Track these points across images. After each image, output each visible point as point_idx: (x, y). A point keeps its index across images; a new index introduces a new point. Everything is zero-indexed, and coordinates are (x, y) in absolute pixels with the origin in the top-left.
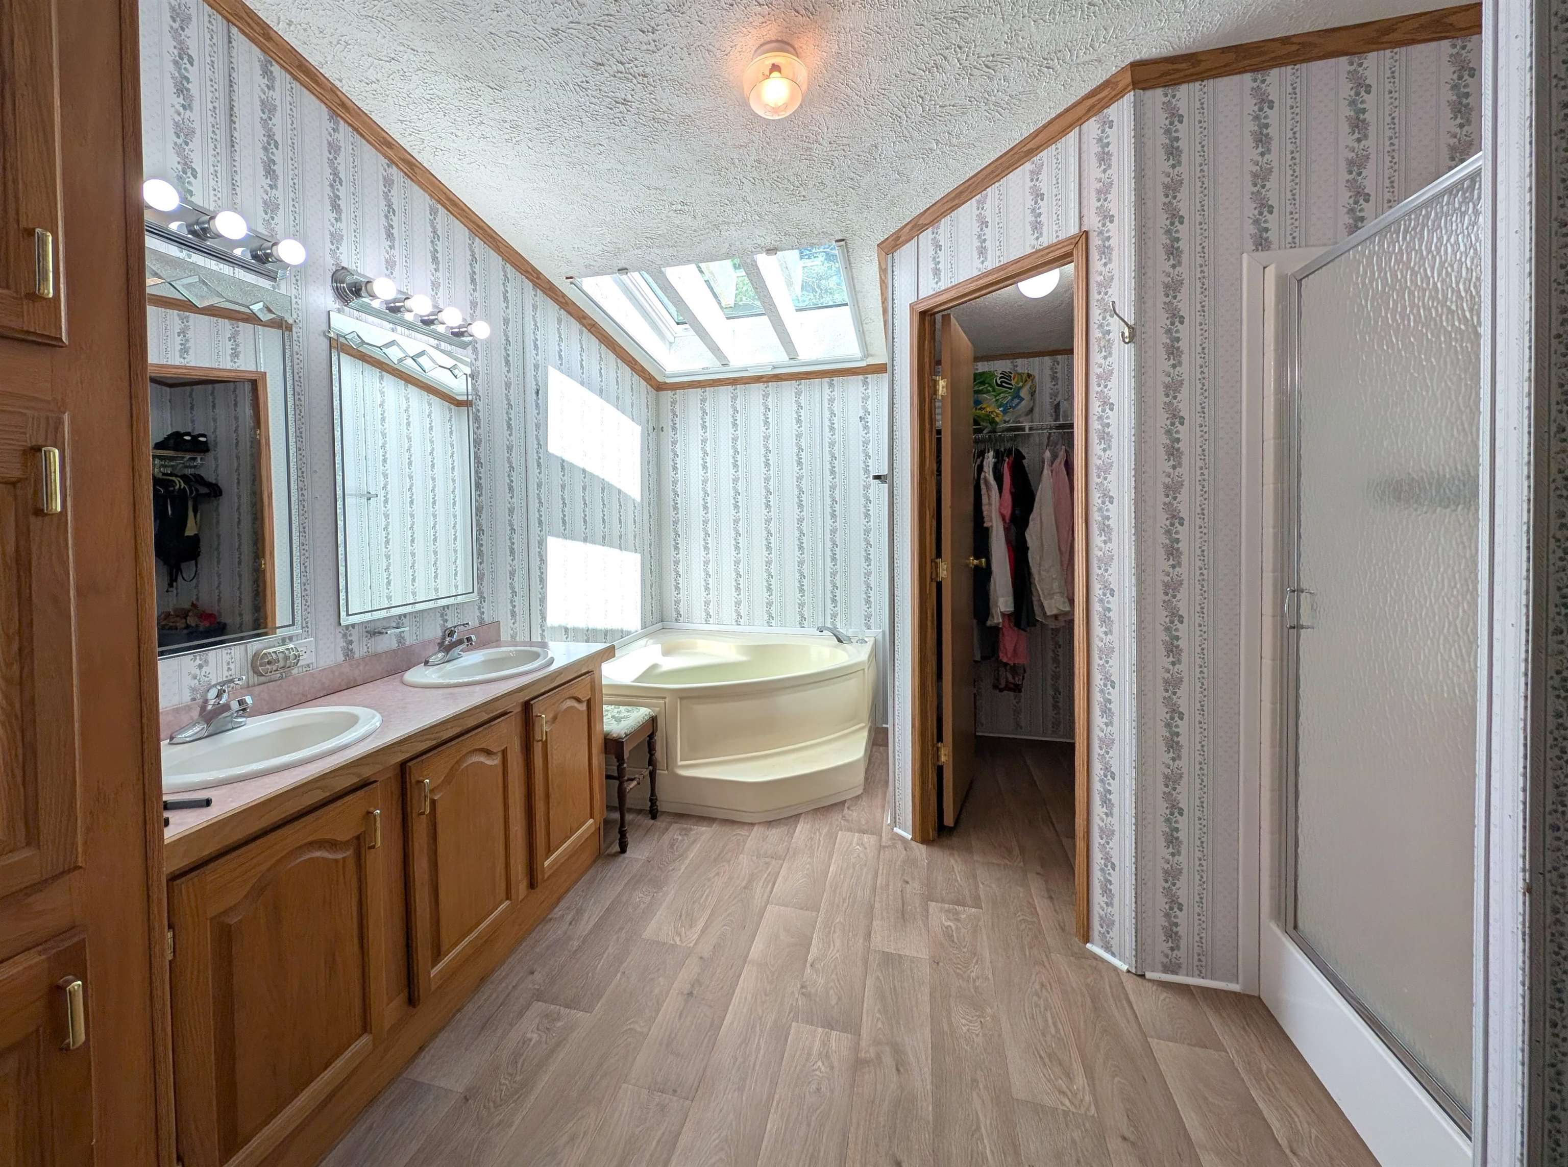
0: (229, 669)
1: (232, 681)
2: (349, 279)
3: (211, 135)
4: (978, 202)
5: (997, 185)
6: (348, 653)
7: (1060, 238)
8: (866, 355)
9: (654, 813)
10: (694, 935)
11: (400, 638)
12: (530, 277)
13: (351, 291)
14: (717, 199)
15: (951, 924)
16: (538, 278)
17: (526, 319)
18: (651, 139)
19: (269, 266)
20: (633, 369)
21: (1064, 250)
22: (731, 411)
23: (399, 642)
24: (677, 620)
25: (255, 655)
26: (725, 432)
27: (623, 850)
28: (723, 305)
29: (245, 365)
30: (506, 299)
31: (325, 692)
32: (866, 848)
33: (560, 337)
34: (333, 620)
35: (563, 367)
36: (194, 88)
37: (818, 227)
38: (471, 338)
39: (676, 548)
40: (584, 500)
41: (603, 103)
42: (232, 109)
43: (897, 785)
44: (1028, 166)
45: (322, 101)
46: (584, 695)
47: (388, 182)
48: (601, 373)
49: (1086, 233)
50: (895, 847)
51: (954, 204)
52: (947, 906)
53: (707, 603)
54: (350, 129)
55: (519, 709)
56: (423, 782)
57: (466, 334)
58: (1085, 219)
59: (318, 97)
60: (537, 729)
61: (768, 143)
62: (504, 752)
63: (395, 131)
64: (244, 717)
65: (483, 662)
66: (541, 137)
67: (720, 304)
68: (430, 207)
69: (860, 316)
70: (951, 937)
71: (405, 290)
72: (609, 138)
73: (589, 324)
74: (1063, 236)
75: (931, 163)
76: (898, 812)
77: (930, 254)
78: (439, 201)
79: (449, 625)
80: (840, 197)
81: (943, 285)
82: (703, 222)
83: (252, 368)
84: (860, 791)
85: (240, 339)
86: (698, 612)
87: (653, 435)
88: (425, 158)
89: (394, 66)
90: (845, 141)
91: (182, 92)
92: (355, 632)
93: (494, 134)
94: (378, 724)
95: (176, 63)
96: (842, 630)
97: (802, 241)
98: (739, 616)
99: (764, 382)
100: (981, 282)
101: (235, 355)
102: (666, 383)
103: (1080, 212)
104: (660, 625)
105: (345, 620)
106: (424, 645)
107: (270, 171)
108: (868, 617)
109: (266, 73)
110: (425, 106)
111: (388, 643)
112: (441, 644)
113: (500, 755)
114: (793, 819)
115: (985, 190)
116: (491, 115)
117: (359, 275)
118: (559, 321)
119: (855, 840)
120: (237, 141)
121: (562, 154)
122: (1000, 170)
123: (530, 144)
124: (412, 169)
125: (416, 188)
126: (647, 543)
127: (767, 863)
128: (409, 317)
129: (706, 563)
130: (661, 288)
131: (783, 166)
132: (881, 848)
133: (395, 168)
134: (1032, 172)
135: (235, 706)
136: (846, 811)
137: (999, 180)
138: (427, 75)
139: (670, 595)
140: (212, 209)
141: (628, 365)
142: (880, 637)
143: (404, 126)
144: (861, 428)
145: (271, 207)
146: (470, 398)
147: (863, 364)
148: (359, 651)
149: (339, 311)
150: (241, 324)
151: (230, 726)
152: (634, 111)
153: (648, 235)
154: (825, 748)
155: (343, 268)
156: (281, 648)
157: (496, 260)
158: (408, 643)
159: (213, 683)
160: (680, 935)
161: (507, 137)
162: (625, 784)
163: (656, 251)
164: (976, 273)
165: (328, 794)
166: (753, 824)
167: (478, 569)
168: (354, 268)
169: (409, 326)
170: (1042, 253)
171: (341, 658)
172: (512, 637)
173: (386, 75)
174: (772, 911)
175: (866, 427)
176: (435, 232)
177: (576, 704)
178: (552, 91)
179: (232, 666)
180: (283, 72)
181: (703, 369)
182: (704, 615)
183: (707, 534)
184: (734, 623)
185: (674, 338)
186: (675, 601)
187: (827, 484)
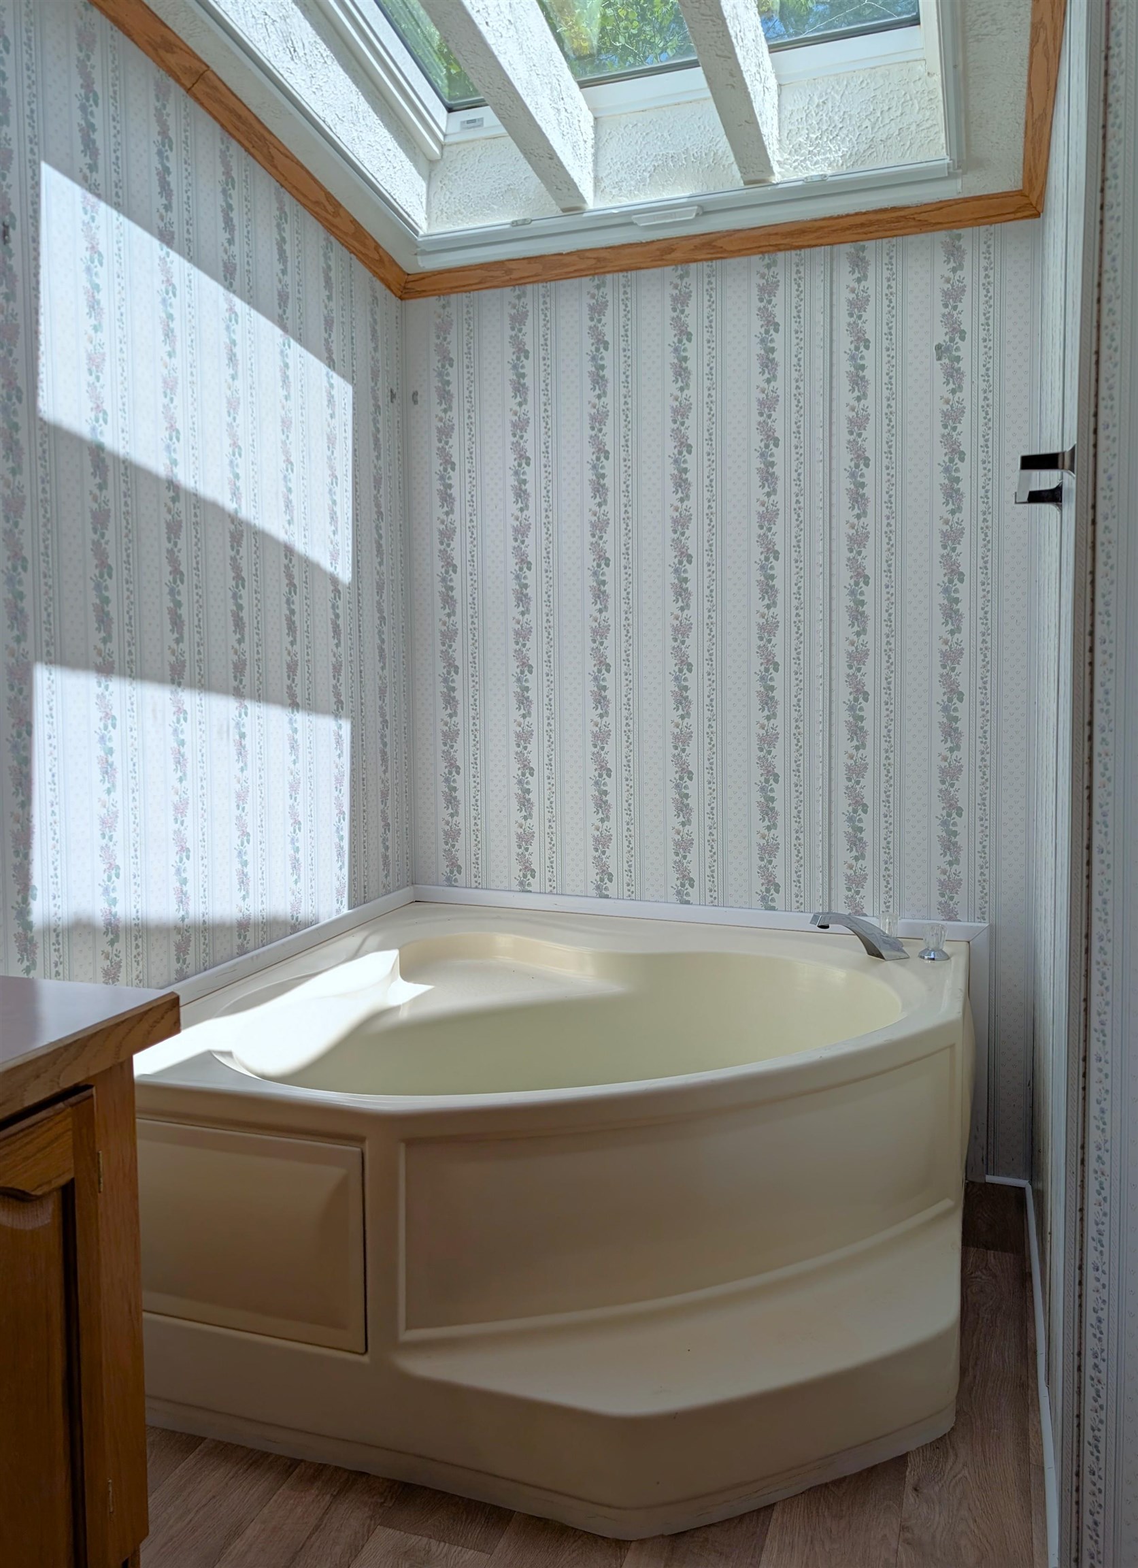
8: (966, 164)
22: (589, 344)
24: (450, 882)
33: (88, 85)
39: (450, 701)
40: (174, 561)
48: (227, 218)
53: (524, 839)
86: (505, 866)
87: (390, 412)
96: (877, 921)
98: (605, 873)
99: (676, 263)
102: (419, 272)
104: (406, 893)
108: (949, 887)
114: (752, 1523)
118: (87, 38)
126: (371, 682)
129: (523, 738)
139: (434, 814)
141: (314, 213)
144: (940, 377)
147: (954, 193)
175: (953, 374)
181: (515, 224)
182: (516, 869)
183: (525, 666)
184: (594, 893)
185: (442, 146)
186: (446, 833)
187: (842, 532)
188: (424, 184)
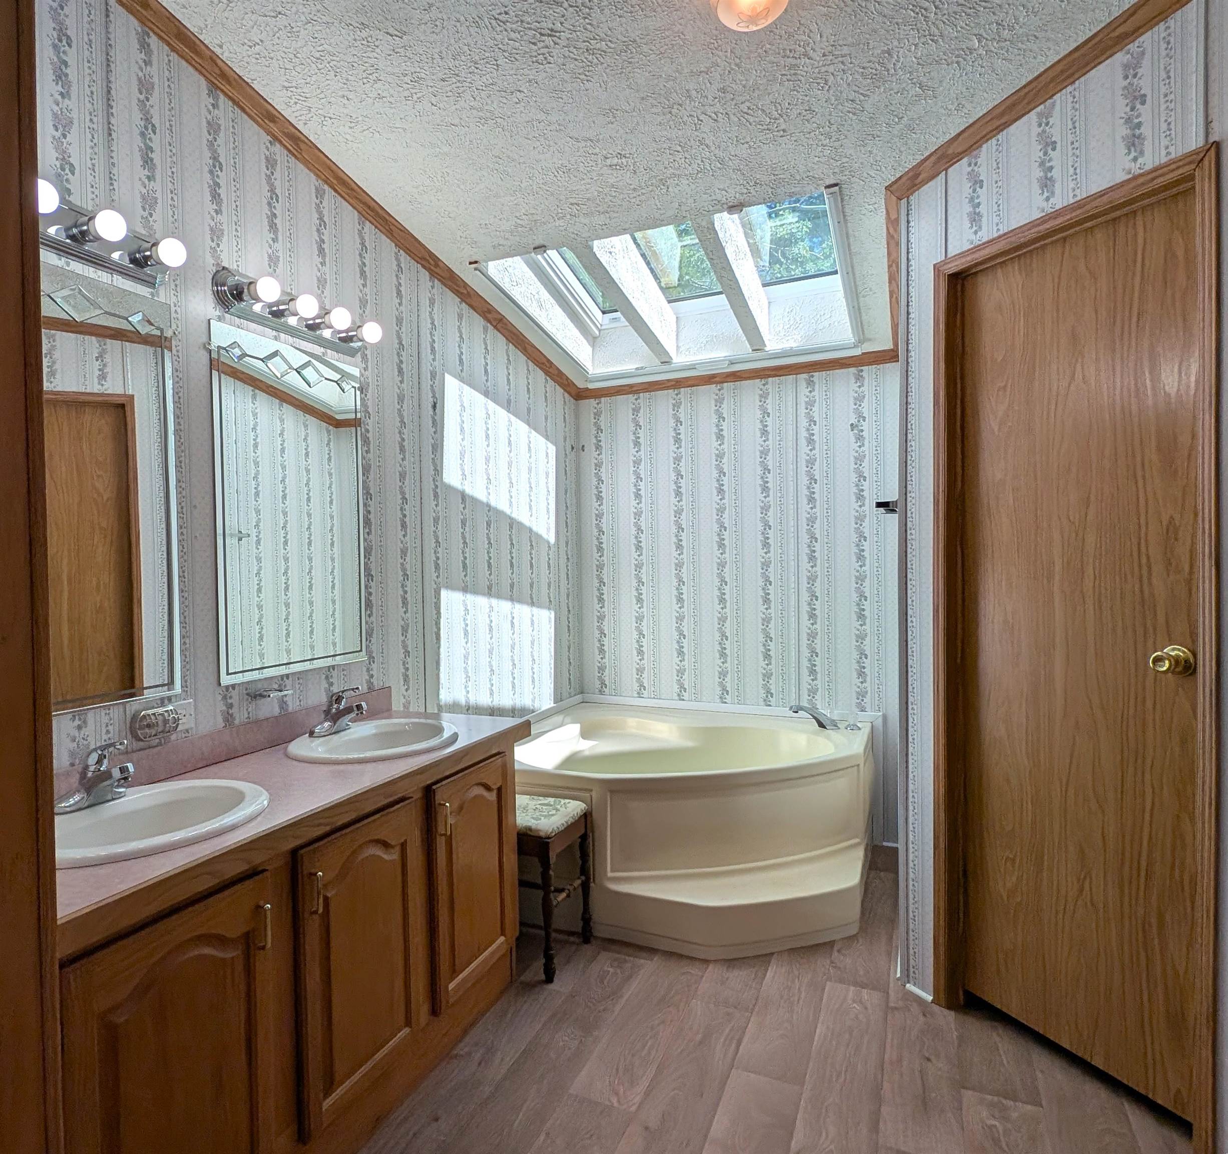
0: (108, 732)
1: (113, 745)
2: (231, 281)
3: (88, 124)
4: (1040, 115)
5: (1070, 89)
6: (228, 718)
7: (1173, 156)
8: (860, 342)
9: (586, 935)
10: (636, 1096)
11: (283, 703)
12: (427, 265)
13: (232, 295)
14: (665, 146)
15: (997, 1123)
16: (437, 266)
17: (422, 316)
18: (583, 77)
19: (148, 270)
20: (547, 373)
21: (1180, 171)
22: (672, 423)
23: (281, 708)
24: (601, 692)
25: (134, 717)
26: (666, 449)
27: (549, 979)
28: (663, 284)
29: (113, 387)
30: (399, 293)
31: (205, 763)
32: (866, 1008)
33: (461, 337)
34: (213, 679)
35: (464, 374)
36: (72, 73)
37: (802, 169)
38: (360, 344)
39: (601, 600)
40: (489, 538)
41: (525, 38)
42: (109, 92)
43: (911, 926)
44: (1120, 58)
45: (201, 73)
46: (495, 783)
47: (271, 163)
48: (508, 380)
49: (1217, 145)
50: (909, 1010)
51: (1003, 121)
52: (989, 1097)
53: (640, 671)
54: (230, 103)
55: (419, 795)
56: (315, 874)
57: (355, 339)
58: (1215, 125)
59: (196, 69)
60: (440, 819)
61: (737, 65)
62: (403, 846)
63: (279, 101)
64: (124, 787)
65: (375, 735)
66: (448, 89)
67: (659, 283)
68: (317, 189)
69: (856, 286)
70: (996, 1142)
71: (289, 291)
72: (530, 81)
73: (495, 319)
74: (1177, 152)
75: (969, 68)
76: (912, 962)
77: (965, 194)
78: (326, 181)
79: (335, 689)
80: (834, 127)
81: (986, 234)
82: (646, 178)
83: (120, 391)
84: (854, 930)
85: (108, 358)
86: (629, 681)
87: (572, 456)
88: (311, 130)
89: (282, 21)
90: (846, 50)
91: (60, 78)
92: (234, 693)
93: (392, 92)
94: (266, 803)
95: (55, 46)
96: (825, 711)
97: (779, 191)
98: (682, 687)
99: (717, 383)
100: (1047, 226)
101: (103, 377)
102: (587, 389)
103: (1207, 116)
104: (579, 698)
105: (226, 680)
106: (309, 711)
107: (147, 161)
108: (862, 695)
109: (144, 46)
110: (313, 66)
111: (269, 708)
112: (327, 712)
113: (398, 848)
114: (764, 959)
115: (1051, 97)
116: (389, 69)
117: (241, 275)
118: (460, 317)
119: (851, 995)
120: (115, 128)
121: (472, 108)
122: (1074, 68)
123: (434, 100)
124: (297, 145)
125: (301, 166)
126: (563, 591)
127: (728, 1014)
128: (292, 321)
129: (640, 619)
130: (585, 267)
131: (757, 92)
132: (888, 1009)
133: (278, 145)
134: (1126, 67)
135: (116, 773)
136: (835, 954)
137: (1073, 82)
138: (318, 28)
139: (593, 658)
140: (90, 209)
141: (541, 369)
142: (879, 723)
143: (289, 94)
144: (853, 440)
145: (149, 202)
146: (359, 416)
147: (857, 352)
148: (240, 716)
149: (220, 319)
150: (108, 341)
151: (109, 797)
152: (563, 43)
153: (575, 201)
154: (806, 868)
155: (224, 268)
156: (161, 710)
157: (387, 245)
158: (290, 709)
159: (92, 747)
160: (617, 1094)
161: (407, 93)
162: (552, 896)
163: (583, 220)
164: (1037, 215)
165: (217, 881)
166: (706, 962)
167: (367, 623)
168: (235, 267)
169: (292, 332)
170: (1141, 180)
171: (220, 723)
172: (404, 706)
173: (271, 34)
174: (738, 1079)
175: (860, 438)
176: (321, 219)
177: (485, 793)
178: (463, 29)
179: (110, 728)
180: (161, 43)
181: (637, 369)
182: (636, 686)
183: (640, 582)
184: (677, 698)
185: (600, 331)
186: (599, 667)
187: (804, 516)
188: (591, 349)
